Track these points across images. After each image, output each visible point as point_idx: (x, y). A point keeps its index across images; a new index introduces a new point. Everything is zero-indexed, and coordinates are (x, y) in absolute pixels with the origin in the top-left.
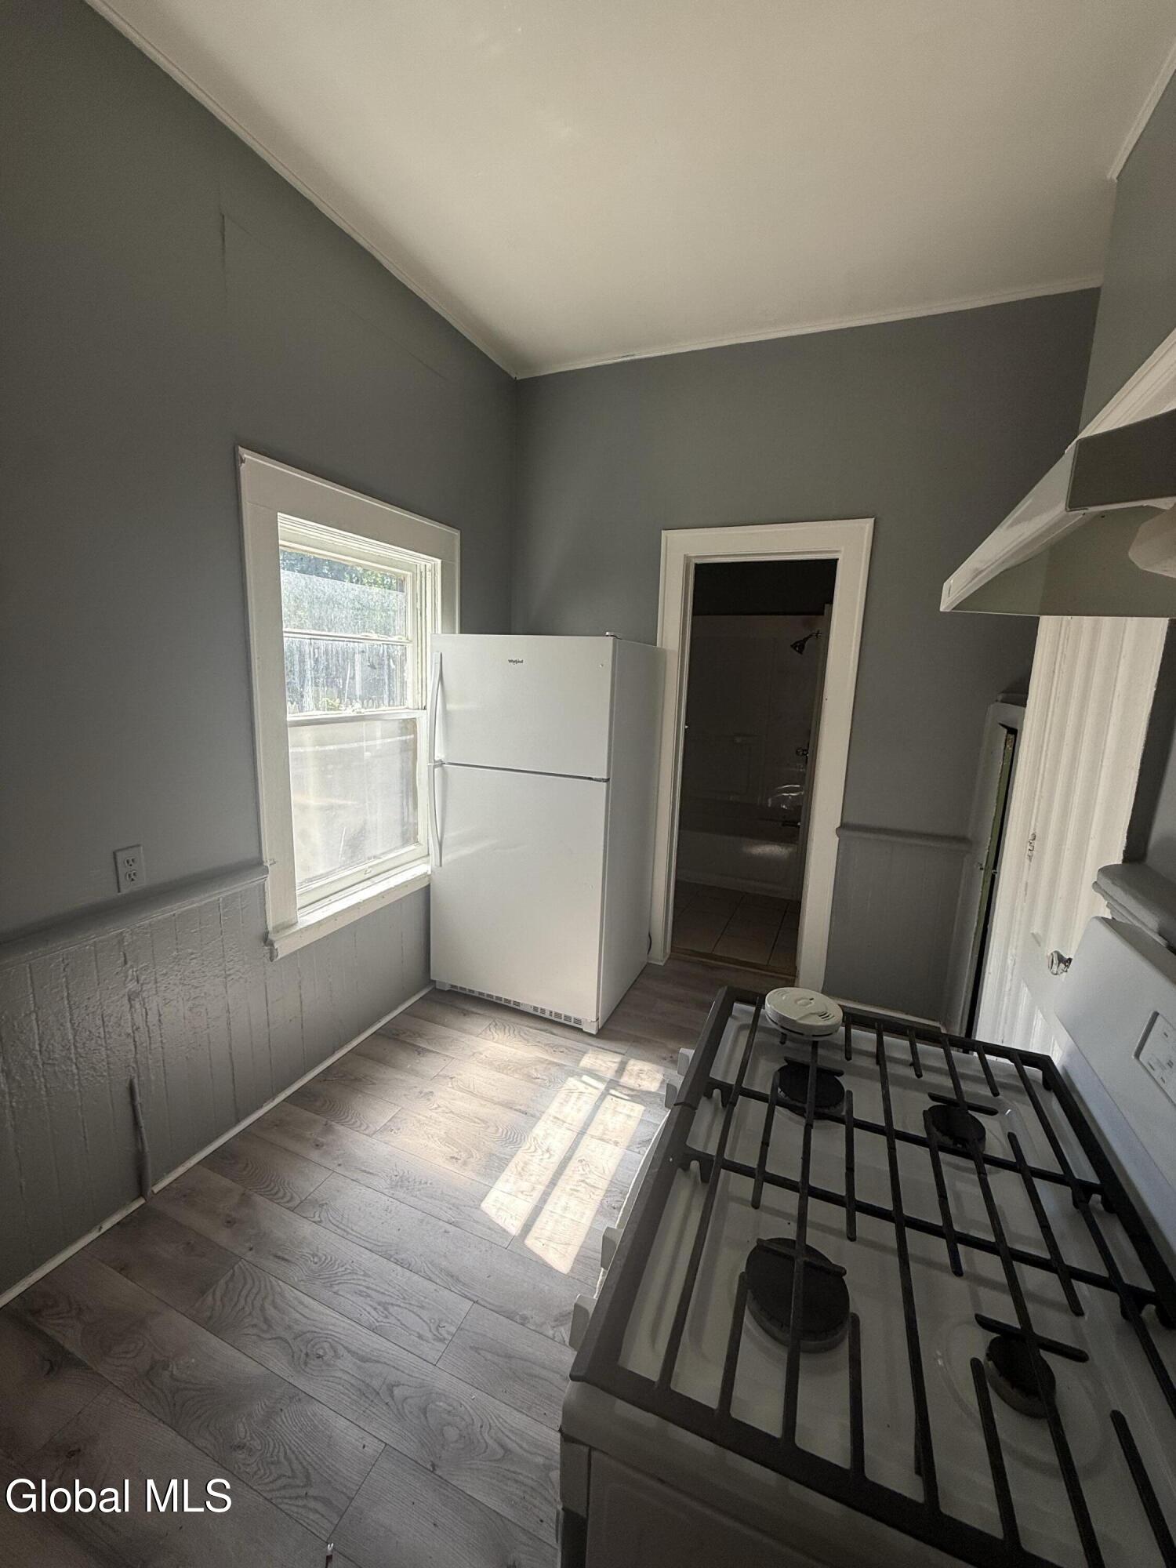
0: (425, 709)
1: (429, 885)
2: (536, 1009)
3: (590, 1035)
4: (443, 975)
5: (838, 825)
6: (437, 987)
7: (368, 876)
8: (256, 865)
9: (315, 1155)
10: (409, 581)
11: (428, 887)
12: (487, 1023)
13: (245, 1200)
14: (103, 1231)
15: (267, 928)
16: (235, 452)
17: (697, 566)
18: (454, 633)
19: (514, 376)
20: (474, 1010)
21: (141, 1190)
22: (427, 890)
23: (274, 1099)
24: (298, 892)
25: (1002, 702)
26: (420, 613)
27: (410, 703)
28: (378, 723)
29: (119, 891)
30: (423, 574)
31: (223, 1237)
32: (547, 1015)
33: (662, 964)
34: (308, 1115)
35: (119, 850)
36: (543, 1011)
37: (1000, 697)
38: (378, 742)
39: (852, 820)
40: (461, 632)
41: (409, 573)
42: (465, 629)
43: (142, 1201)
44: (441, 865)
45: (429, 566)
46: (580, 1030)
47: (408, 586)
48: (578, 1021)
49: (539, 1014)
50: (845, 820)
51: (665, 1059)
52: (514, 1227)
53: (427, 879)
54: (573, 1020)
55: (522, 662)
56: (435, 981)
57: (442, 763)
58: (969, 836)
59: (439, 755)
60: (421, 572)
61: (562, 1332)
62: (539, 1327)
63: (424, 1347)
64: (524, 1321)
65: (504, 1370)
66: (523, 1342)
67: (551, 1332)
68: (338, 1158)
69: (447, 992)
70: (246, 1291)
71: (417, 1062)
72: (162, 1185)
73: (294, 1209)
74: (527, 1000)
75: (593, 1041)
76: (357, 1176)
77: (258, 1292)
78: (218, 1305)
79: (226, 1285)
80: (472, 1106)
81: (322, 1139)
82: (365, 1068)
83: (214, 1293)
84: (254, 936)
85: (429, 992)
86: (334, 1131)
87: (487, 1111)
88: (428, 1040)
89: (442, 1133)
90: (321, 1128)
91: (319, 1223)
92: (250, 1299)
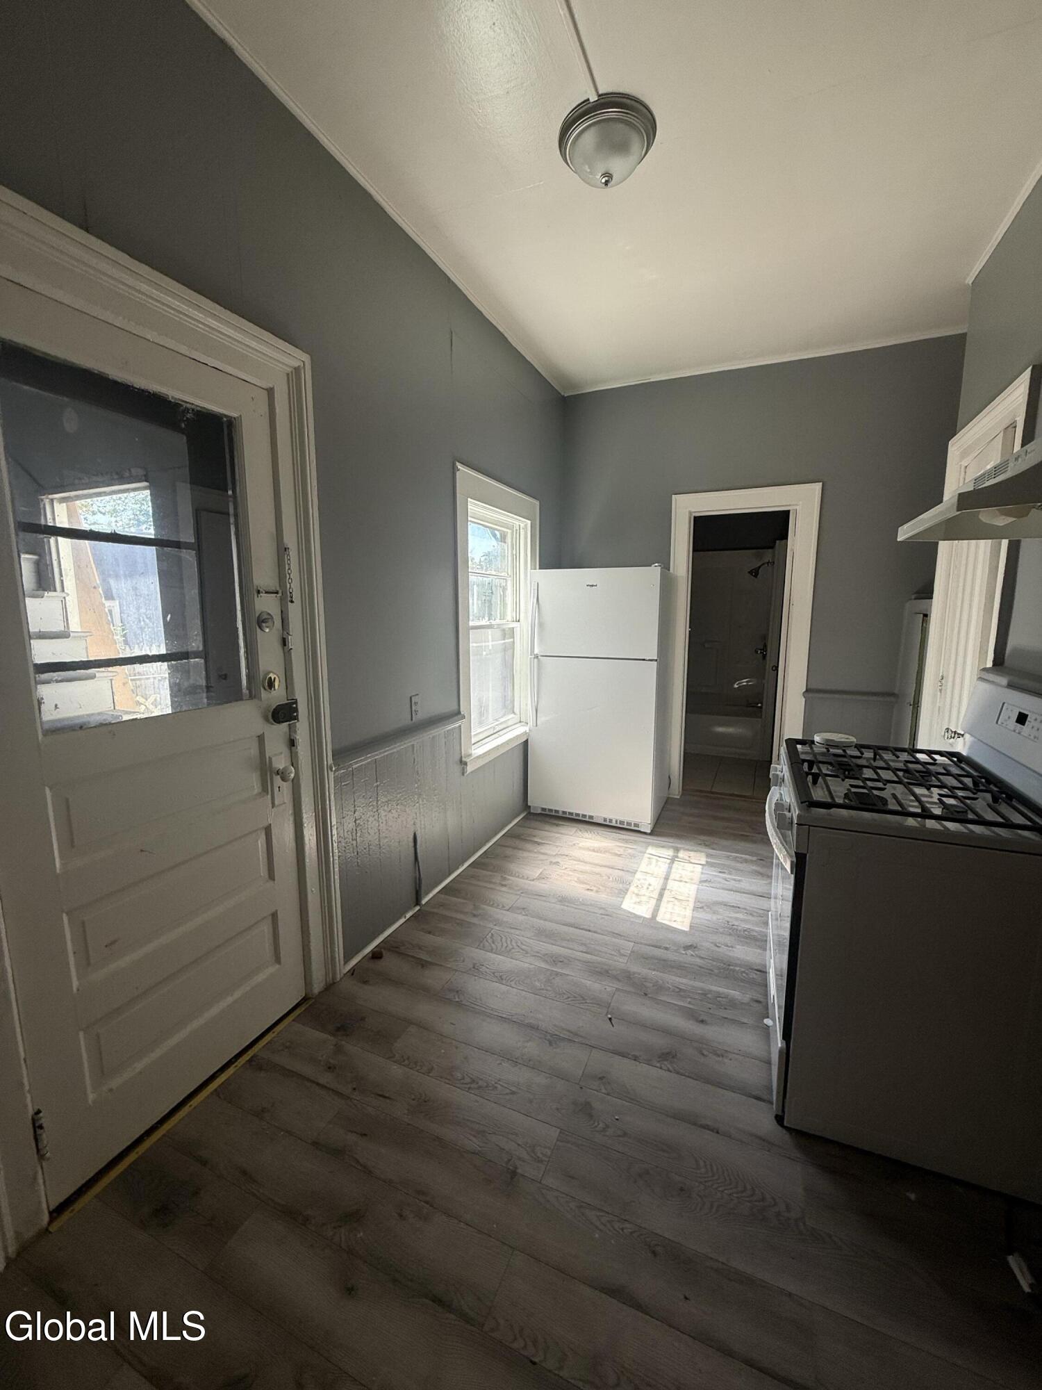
0: (519, 621)
1: (527, 739)
2: (605, 820)
3: (645, 833)
4: (537, 801)
5: (804, 690)
6: (532, 811)
7: (495, 731)
8: (457, 714)
9: (504, 889)
10: (509, 536)
11: (527, 741)
12: (574, 830)
13: (476, 907)
14: (407, 918)
15: (461, 753)
16: (454, 465)
17: (695, 518)
18: (535, 569)
19: (562, 394)
20: (561, 823)
21: (418, 902)
22: (526, 742)
24: (473, 734)
25: (915, 599)
26: (515, 557)
27: (509, 617)
28: (490, 631)
29: (412, 720)
30: (518, 532)
31: (475, 920)
32: (614, 824)
33: (678, 797)
34: (485, 872)
35: (413, 696)
36: (611, 821)
37: (913, 597)
38: (490, 643)
39: (814, 686)
40: (540, 569)
41: (509, 531)
42: (543, 566)
43: (418, 908)
44: (536, 725)
45: (522, 525)
46: (638, 832)
47: (509, 540)
48: (636, 825)
49: (608, 823)
50: (809, 687)
51: (700, 844)
52: (646, 915)
53: (525, 736)
54: (633, 825)
55: (596, 586)
56: (530, 807)
57: (536, 657)
58: (896, 691)
59: (536, 651)
60: (516, 530)
61: (690, 952)
62: (676, 951)
63: (615, 958)
64: (666, 949)
65: (665, 965)
66: (671, 956)
67: (684, 952)
68: (519, 890)
69: (539, 814)
70: (504, 940)
71: (540, 848)
72: (424, 902)
73: (508, 910)
74: (599, 814)
75: (649, 837)
76: (536, 897)
77: (511, 941)
78: (493, 945)
79: (491, 938)
80: (588, 868)
81: (504, 883)
82: (509, 852)
83: (487, 941)
84: (457, 758)
85: (527, 814)
86: (509, 879)
87: (598, 870)
88: (541, 838)
89: (576, 879)
90: (499, 878)
91: (527, 915)
92: (509, 942)
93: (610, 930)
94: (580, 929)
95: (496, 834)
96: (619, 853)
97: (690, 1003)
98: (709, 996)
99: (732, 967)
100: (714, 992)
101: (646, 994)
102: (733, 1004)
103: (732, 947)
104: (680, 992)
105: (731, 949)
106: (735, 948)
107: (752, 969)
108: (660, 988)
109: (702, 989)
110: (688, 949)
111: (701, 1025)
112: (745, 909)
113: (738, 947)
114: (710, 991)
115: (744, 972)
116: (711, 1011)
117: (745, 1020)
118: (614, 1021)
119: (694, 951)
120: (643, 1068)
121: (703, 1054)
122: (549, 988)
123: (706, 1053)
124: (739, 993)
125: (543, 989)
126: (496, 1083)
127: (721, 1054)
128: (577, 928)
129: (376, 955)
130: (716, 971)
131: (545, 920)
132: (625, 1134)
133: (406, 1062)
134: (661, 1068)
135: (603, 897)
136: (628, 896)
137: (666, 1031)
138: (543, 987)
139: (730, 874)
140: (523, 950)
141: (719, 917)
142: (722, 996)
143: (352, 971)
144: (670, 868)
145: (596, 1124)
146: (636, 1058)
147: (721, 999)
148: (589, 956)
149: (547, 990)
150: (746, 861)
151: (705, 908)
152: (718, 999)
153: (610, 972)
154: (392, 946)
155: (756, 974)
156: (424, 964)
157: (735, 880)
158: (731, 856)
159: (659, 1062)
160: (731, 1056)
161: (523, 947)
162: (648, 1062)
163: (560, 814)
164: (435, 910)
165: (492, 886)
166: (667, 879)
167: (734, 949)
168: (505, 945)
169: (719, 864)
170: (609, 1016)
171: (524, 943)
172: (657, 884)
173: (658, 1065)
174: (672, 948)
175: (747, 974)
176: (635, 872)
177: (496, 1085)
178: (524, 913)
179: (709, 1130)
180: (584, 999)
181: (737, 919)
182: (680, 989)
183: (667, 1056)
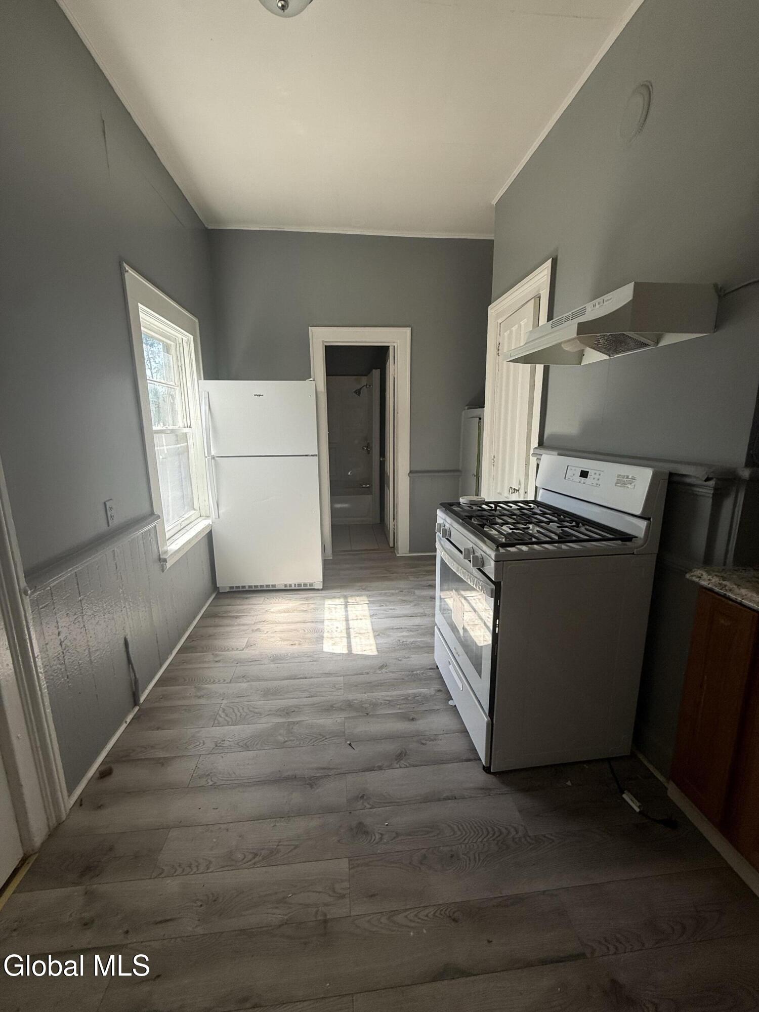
0: (190, 427)
1: (211, 531)
2: (286, 586)
3: (318, 590)
4: (223, 583)
5: (409, 472)
6: (221, 591)
8: (152, 515)
10: (172, 348)
12: (263, 598)
13: (199, 689)
14: (128, 723)
15: (159, 552)
16: (122, 267)
17: (326, 346)
18: (201, 379)
19: (206, 226)
20: (249, 596)
21: (136, 702)
22: (210, 533)
23: (171, 654)
24: (166, 530)
26: (181, 368)
27: (180, 424)
29: (109, 526)
30: (181, 345)
31: (201, 702)
32: (293, 587)
33: (331, 558)
34: (199, 654)
35: (106, 501)
36: (290, 585)
37: (466, 408)
39: (414, 469)
40: (205, 379)
41: (172, 343)
42: (207, 377)
43: (137, 708)
44: (218, 517)
45: (185, 339)
46: (314, 589)
47: (173, 351)
48: (311, 585)
49: (288, 588)
50: (411, 469)
52: (345, 651)
53: (209, 528)
54: (308, 585)
55: (263, 395)
56: (218, 587)
57: (213, 458)
59: (213, 453)
60: (180, 343)
61: (384, 670)
62: (374, 673)
63: (334, 693)
64: (368, 673)
65: (372, 686)
66: (373, 678)
67: (380, 672)
68: (233, 662)
69: (228, 592)
70: (236, 711)
71: (238, 621)
72: (142, 699)
73: (230, 683)
74: (280, 583)
75: (323, 592)
76: (250, 663)
77: (243, 709)
78: (227, 718)
79: (223, 712)
80: (285, 627)
81: (217, 659)
82: (211, 631)
83: (221, 717)
84: (156, 556)
85: (216, 595)
86: (221, 655)
87: (293, 627)
88: (236, 612)
89: (279, 639)
90: (212, 656)
91: (248, 682)
92: (241, 711)
93: (321, 672)
94: (298, 679)
95: (194, 618)
96: (305, 609)
97: (399, 709)
98: (409, 698)
99: (415, 672)
100: (412, 694)
101: (368, 714)
102: (426, 699)
103: (409, 658)
104: (390, 703)
105: (408, 659)
106: (411, 657)
107: (427, 669)
108: (375, 705)
109: (402, 695)
110: (382, 669)
111: (414, 722)
112: (406, 628)
113: (412, 656)
114: (408, 695)
115: (423, 673)
116: (415, 710)
117: (437, 707)
118: (353, 744)
119: (386, 669)
120: (388, 774)
121: (423, 744)
122: (291, 738)
123: (424, 742)
124: (426, 689)
125: (287, 741)
126: (278, 845)
127: (434, 738)
128: (295, 679)
129: (105, 773)
130: (406, 679)
131: (267, 680)
132: (398, 835)
133: (179, 871)
134: (401, 768)
135: (306, 647)
136: (325, 641)
137: (391, 737)
138: (286, 739)
139: (386, 606)
140: (257, 713)
141: (392, 639)
142: (418, 695)
143: (79, 801)
144: (347, 611)
145: (374, 837)
146: (380, 768)
147: (417, 698)
148: (315, 699)
149: (290, 740)
150: (393, 594)
151: (381, 634)
152: (416, 698)
153: (334, 706)
154: (120, 757)
155: (431, 672)
156: (162, 762)
157: (391, 609)
158: (382, 593)
159: (397, 763)
160: (440, 737)
161: (256, 710)
162: (390, 767)
163: (247, 588)
164: (157, 705)
165: (206, 665)
166: (347, 620)
167: (410, 659)
168: (239, 714)
169: (378, 600)
170: (348, 742)
171: (255, 707)
172: (342, 626)
173: (398, 766)
174: (371, 671)
175: (425, 673)
176: (322, 622)
177: (278, 847)
178: (245, 681)
179: (449, 799)
180: (324, 737)
181: (403, 637)
182: (389, 701)
183: (401, 756)
